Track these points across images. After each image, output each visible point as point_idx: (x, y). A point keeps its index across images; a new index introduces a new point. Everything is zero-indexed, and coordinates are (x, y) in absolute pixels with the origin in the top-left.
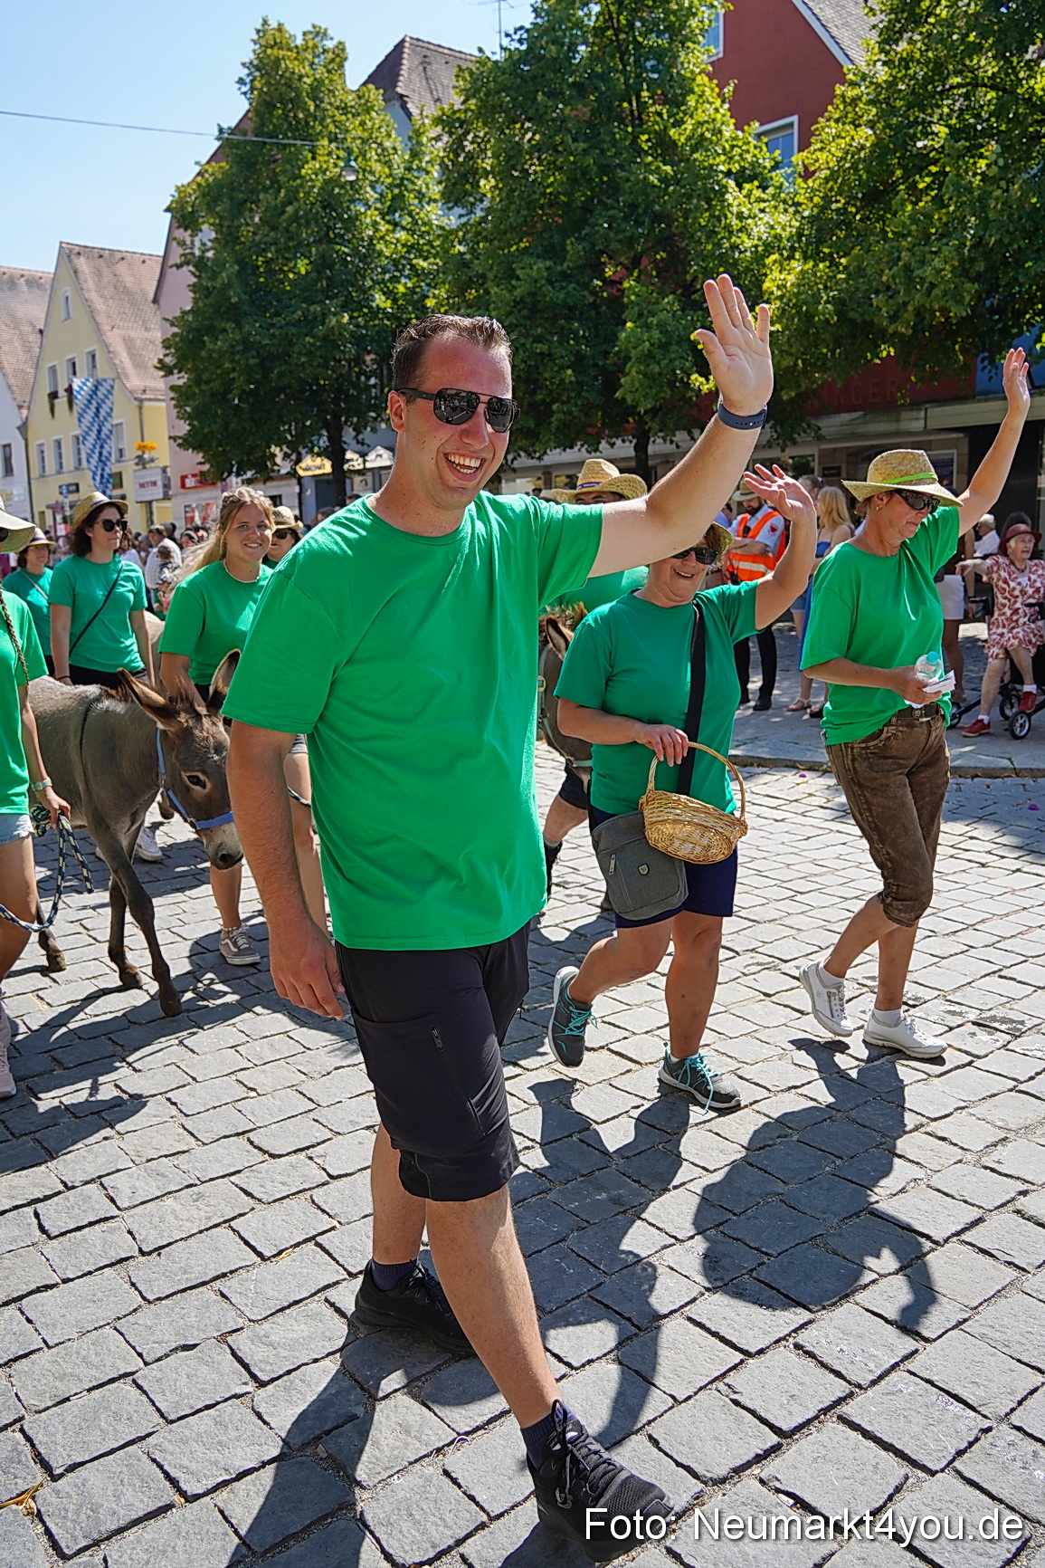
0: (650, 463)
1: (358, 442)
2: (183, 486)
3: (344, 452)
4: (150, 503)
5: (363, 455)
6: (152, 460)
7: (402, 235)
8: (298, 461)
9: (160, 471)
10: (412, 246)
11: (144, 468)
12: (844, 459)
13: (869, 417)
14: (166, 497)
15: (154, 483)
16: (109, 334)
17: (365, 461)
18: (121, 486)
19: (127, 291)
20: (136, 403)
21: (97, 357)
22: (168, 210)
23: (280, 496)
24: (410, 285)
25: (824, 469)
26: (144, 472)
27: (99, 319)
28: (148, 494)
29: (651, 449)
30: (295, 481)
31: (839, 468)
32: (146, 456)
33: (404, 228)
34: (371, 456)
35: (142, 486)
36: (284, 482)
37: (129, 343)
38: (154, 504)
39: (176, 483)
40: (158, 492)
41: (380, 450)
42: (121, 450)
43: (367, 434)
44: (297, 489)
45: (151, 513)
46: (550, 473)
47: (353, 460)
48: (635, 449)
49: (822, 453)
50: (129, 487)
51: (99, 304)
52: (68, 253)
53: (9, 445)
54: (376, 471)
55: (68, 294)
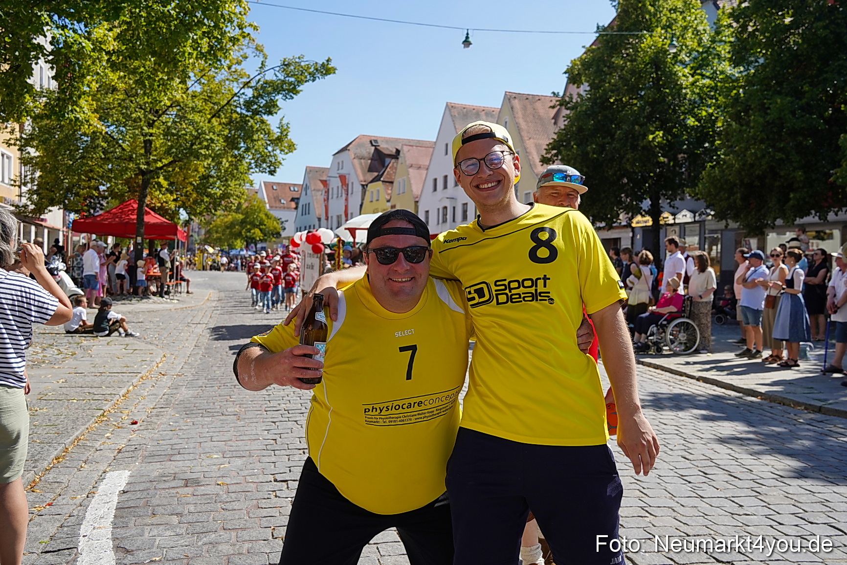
1: (670, 206)
3: (661, 212)
5: (674, 214)
7: (707, 81)
8: (632, 217)
10: (712, 88)
16: (527, 142)
17: (674, 219)
19: (540, 118)
22: (565, 73)
23: (620, 238)
24: (711, 111)
27: (523, 134)
30: (630, 230)
33: (708, 77)
34: (679, 216)
36: (623, 230)
37: (537, 146)
41: (685, 212)
43: (677, 203)
44: (631, 235)
47: (667, 217)
51: (523, 125)
52: (509, 98)
53: (466, 204)
54: (682, 225)
55: (507, 120)
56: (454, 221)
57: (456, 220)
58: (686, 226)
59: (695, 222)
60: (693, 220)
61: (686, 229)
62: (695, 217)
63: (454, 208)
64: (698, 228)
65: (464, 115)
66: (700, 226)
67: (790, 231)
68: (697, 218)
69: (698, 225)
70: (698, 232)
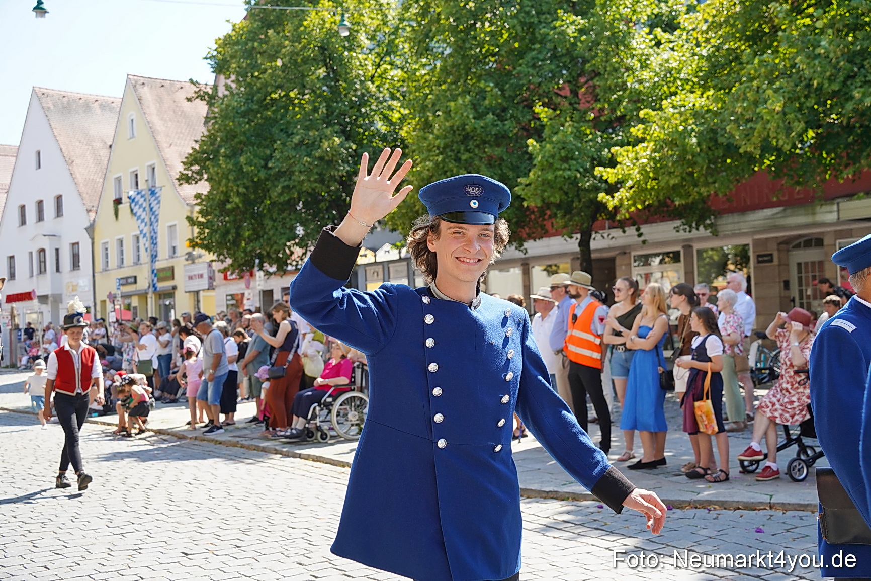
0: (594, 256)
2: (226, 278)
4: (197, 292)
5: (374, 250)
6: (200, 256)
7: (398, 73)
9: (206, 265)
11: (193, 263)
12: (775, 246)
13: (789, 211)
14: (211, 288)
15: (201, 276)
16: (167, 150)
17: (375, 256)
18: (173, 278)
20: (188, 208)
21: (156, 169)
25: (759, 256)
26: (193, 266)
27: (159, 138)
28: (196, 285)
29: (593, 245)
31: (771, 255)
32: (194, 253)
34: (381, 252)
35: (191, 278)
38: (201, 293)
39: (219, 276)
40: (204, 283)
41: (387, 247)
42: (174, 248)
45: (198, 301)
46: (527, 264)
47: (365, 255)
48: (580, 245)
49: (757, 243)
50: (180, 279)
51: (159, 126)
52: (134, 84)
53: (78, 243)
54: (386, 264)
55: (133, 117)
56: (58, 270)
57: (61, 270)
58: (390, 265)
59: (401, 259)
60: (397, 257)
61: (391, 269)
62: (400, 253)
63: (57, 250)
64: (406, 268)
65: (65, 108)
66: (408, 264)
67: (514, 267)
68: (403, 255)
69: (405, 263)
70: (405, 273)
